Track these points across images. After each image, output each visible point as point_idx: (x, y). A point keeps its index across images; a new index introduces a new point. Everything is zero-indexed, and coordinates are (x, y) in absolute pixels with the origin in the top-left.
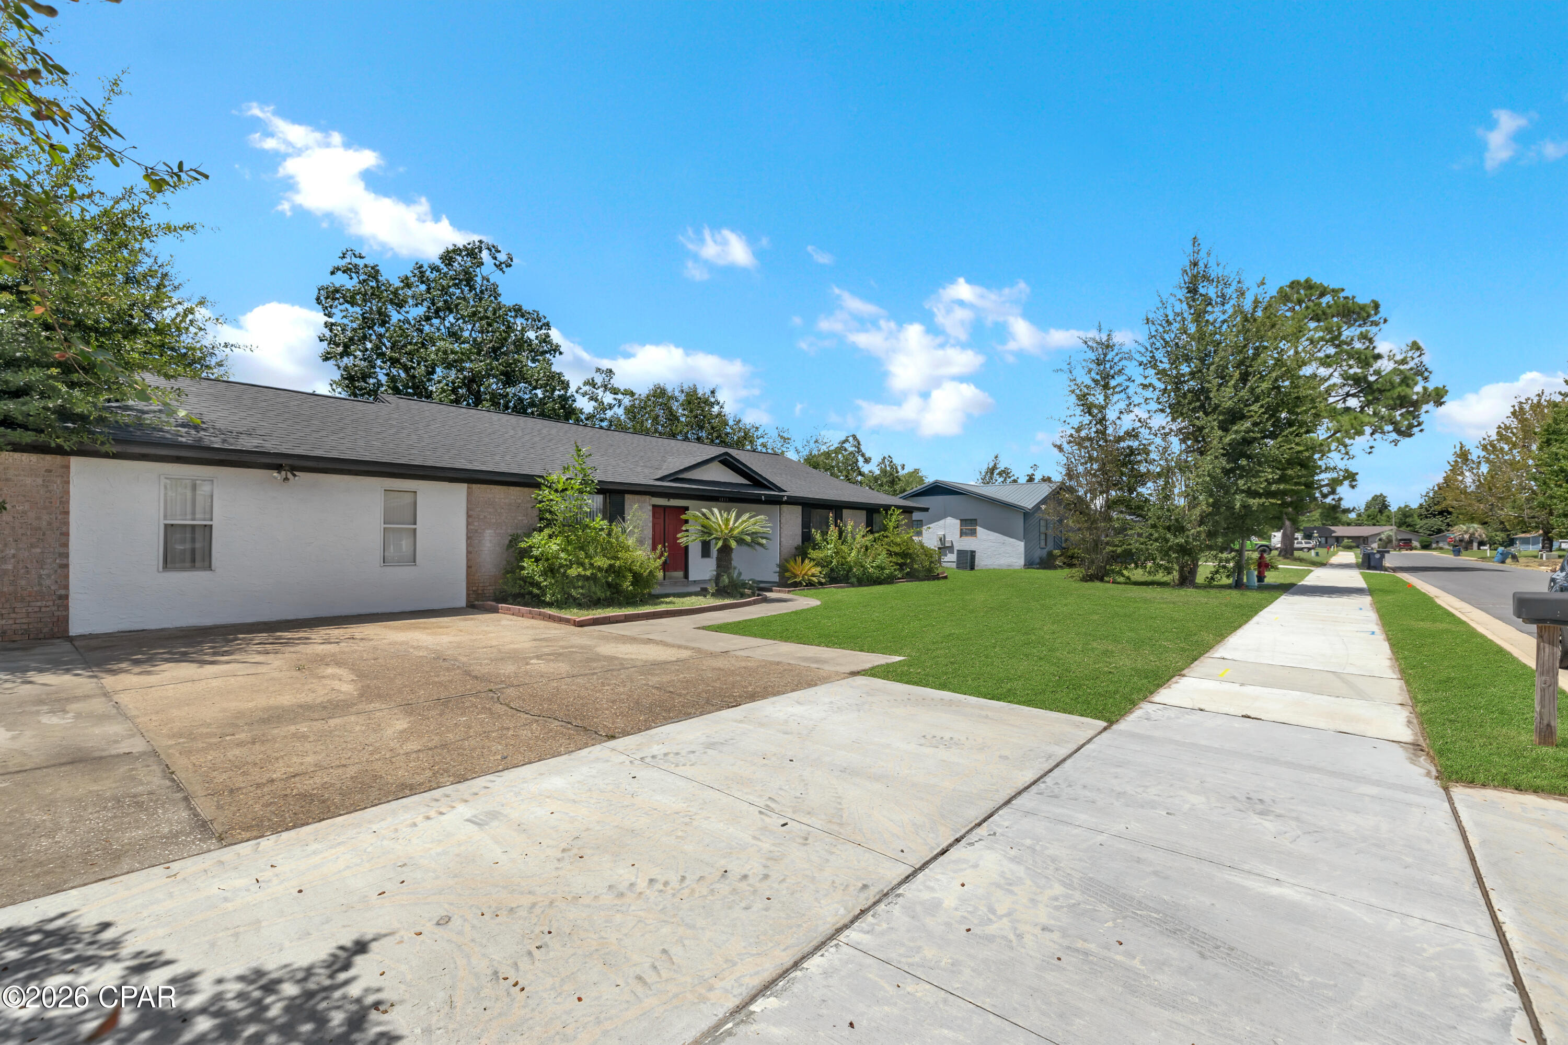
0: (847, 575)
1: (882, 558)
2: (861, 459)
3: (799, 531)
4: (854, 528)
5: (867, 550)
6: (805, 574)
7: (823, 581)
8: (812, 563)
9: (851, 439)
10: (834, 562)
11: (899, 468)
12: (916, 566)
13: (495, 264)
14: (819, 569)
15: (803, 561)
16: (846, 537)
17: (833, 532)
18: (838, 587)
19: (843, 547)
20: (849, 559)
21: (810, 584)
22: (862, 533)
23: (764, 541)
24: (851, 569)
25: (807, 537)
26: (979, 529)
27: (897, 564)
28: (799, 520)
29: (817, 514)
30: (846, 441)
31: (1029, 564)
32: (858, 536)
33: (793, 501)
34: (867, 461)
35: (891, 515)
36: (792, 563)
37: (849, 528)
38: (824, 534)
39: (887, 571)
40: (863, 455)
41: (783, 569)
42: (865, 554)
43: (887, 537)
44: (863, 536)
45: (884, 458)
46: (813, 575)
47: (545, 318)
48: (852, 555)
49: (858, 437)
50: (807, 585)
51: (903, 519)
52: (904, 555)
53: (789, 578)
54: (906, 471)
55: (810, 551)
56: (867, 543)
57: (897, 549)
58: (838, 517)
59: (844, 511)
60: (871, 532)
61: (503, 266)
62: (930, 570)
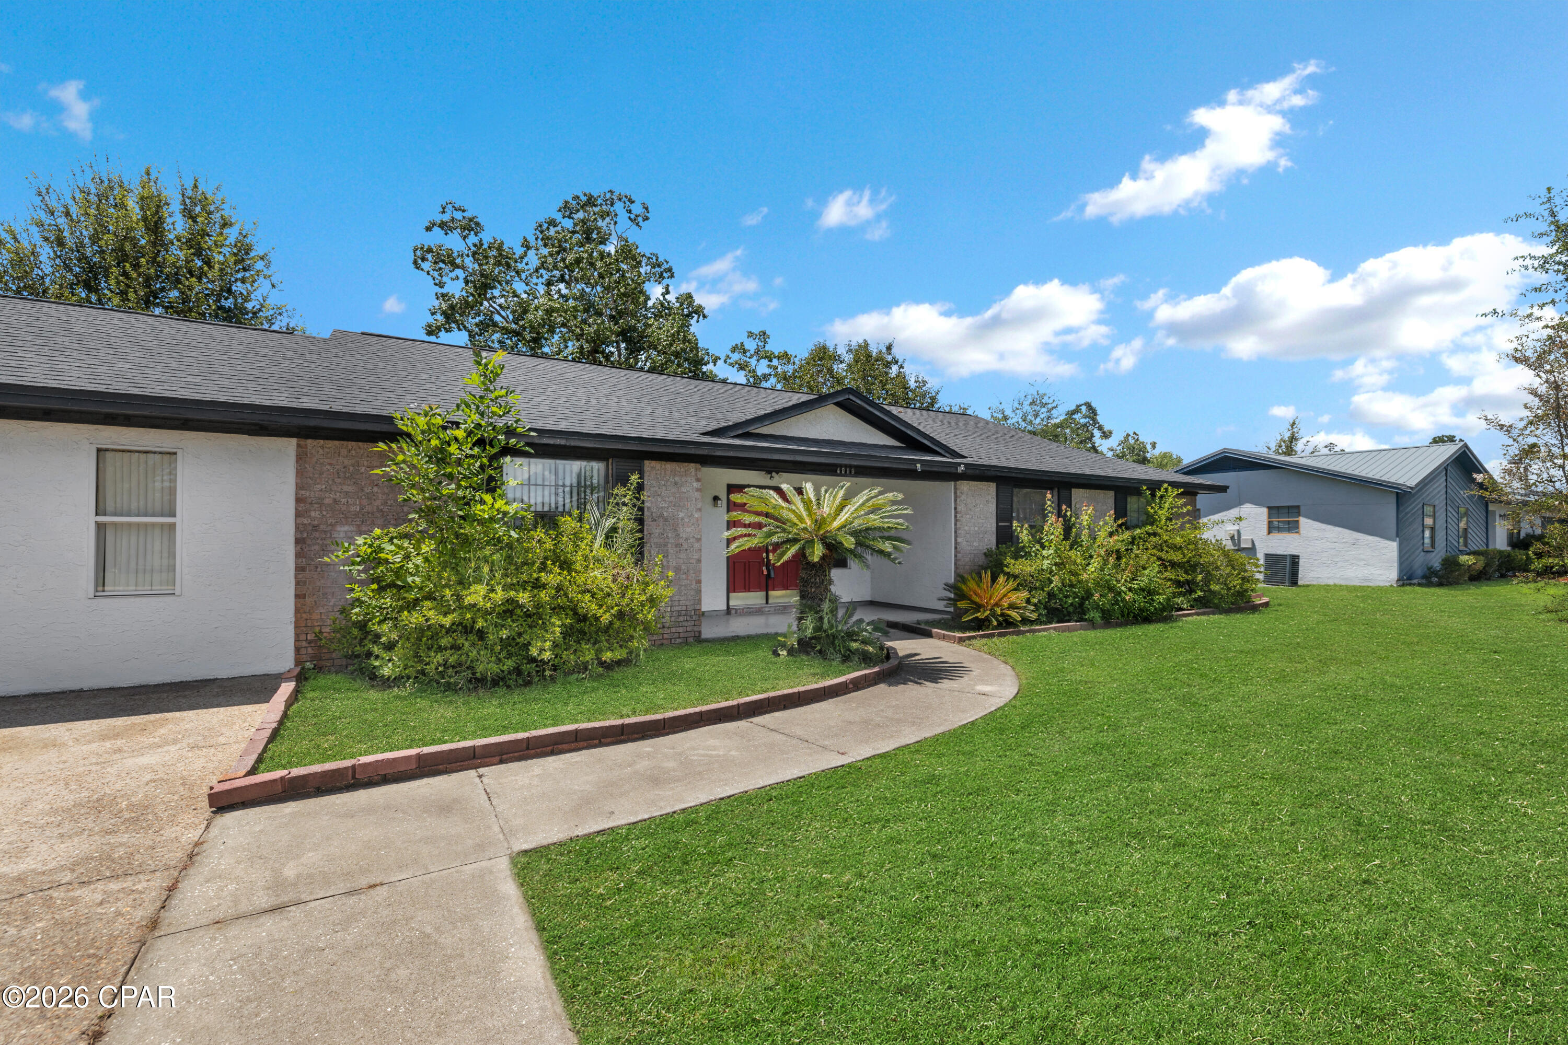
0: (1081, 605)
1: (1151, 574)
2: (1097, 433)
3: (991, 525)
4: (1095, 518)
5: (1119, 558)
6: (997, 605)
7: (1034, 616)
8: (1012, 584)
9: (1084, 408)
10: (1056, 582)
11: (1149, 447)
12: (1215, 587)
13: (629, 218)
14: (1025, 594)
15: (994, 579)
16: (1078, 535)
17: (1053, 527)
18: (1064, 630)
19: (1072, 554)
20: (1085, 577)
21: (1007, 623)
22: (1109, 529)
23: (887, 547)
24: (1088, 594)
25: (1005, 536)
26: (1303, 521)
27: (1178, 584)
28: (992, 507)
29: (1020, 496)
30: (1077, 410)
31: (1406, 578)
32: (1102, 534)
33: (979, 474)
34: (1106, 435)
35: (1162, 497)
36: (972, 584)
37: (1085, 519)
38: (1036, 529)
39: (1161, 598)
40: (1100, 428)
41: (958, 591)
42: (1117, 566)
43: (1155, 534)
44: (1111, 534)
45: (1128, 435)
46: (1012, 606)
47: (667, 262)
48: (1091, 568)
49: (1093, 405)
50: (1000, 625)
51: (1185, 505)
52: (1190, 567)
53: (966, 611)
54: (1157, 452)
55: (1008, 560)
56: (1119, 546)
57: (1177, 557)
58: (1064, 499)
59: (1073, 490)
60: (1127, 526)
61: (640, 219)
62: (1242, 594)
